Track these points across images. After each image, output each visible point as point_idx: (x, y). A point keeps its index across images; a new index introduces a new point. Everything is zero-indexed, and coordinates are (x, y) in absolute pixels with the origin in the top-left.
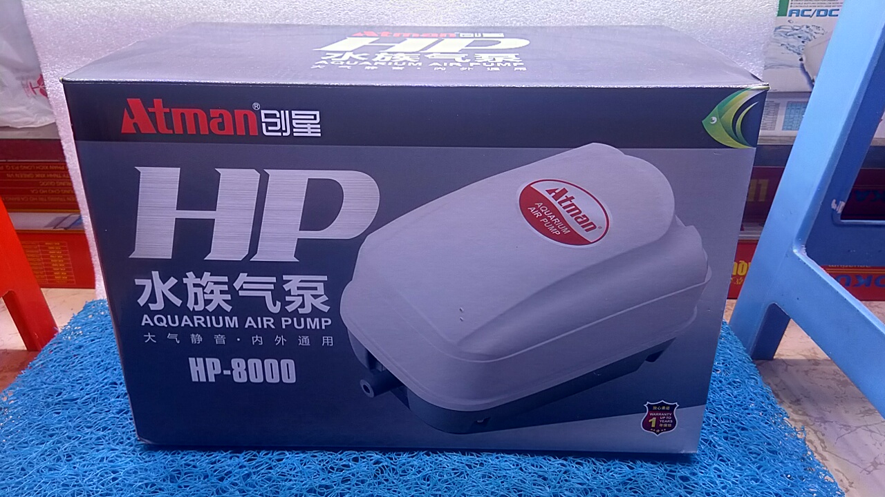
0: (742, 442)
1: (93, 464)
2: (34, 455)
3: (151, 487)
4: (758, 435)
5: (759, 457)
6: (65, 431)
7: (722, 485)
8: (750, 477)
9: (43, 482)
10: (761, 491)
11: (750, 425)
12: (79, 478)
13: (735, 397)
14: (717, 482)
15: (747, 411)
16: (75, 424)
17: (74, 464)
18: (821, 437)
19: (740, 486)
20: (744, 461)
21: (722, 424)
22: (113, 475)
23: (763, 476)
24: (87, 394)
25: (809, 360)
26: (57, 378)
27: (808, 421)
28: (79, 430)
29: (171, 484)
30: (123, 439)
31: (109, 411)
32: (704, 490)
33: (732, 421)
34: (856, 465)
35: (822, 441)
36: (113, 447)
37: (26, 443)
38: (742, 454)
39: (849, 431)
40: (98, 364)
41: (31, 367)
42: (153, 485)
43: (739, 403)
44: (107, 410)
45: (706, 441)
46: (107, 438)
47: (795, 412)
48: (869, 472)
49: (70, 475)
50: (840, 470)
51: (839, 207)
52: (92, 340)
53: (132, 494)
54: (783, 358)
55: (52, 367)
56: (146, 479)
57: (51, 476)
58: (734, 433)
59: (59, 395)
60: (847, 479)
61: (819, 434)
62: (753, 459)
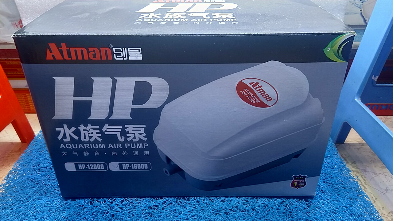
0: (331, 184)
1: (56, 197)
2: (31, 192)
3: (82, 207)
4: (338, 180)
5: (338, 190)
6: (43, 182)
7: (323, 203)
8: (335, 199)
9: (36, 205)
10: (339, 205)
11: (335, 176)
12: (51, 203)
13: (328, 163)
14: (320, 202)
15: (333, 170)
16: (48, 178)
17: (48, 197)
19: (330, 203)
20: (332, 192)
21: (323, 176)
23: (340, 199)
24: (51, 165)
25: (360, 144)
26: (37, 157)
27: (358, 171)
28: (49, 181)
29: (91, 205)
32: (315, 206)
33: (327, 174)
34: (378, 190)
35: (365, 180)
37: (27, 187)
38: (331, 189)
39: (376, 175)
43: (330, 166)
47: (353, 167)
48: (384, 194)
49: (47, 202)
50: (372, 193)
51: (376, 79)
53: (74, 210)
54: (348, 142)
55: (35, 152)
56: (80, 203)
57: (39, 202)
58: (328, 180)
59: (39, 165)
60: (375, 197)
61: (363, 177)
62: (336, 191)
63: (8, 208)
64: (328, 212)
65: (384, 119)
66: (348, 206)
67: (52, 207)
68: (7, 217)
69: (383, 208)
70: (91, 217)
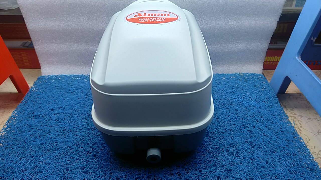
0: (272, 128)
1: (48, 140)
2: (28, 136)
3: (69, 148)
4: (277, 125)
5: (278, 134)
6: (37, 127)
7: (264, 144)
8: (274, 141)
9: (32, 146)
10: (277, 146)
11: (275, 122)
12: (44, 145)
13: (270, 111)
14: (262, 143)
15: (274, 117)
16: (41, 124)
17: (42, 139)
18: (300, 123)
19: (270, 145)
20: (272, 135)
21: (265, 122)
22: (56, 144)
23: (279, 141)
24: (43, 113)
25: (298, 94)
26: (32, 107)
27: (296, 117)
28: (42, 127)
29: (77, 147)
30: (58, 130)
31: (52, 120)
32: (258, 147)
33: (269, 121)
34: (312, 133)
35: (301, 124)
36: (55, 133)
37: (24, 131)
38: (271, 133)
39: (310, 121)
40: (46, 102)
41: (21, 102)
42: (70, 147)
43: (271, 113)
44: (51, 119)
45: (259, 128)
46: (52, 130)
47: (292, 113)
48: (316, 136)
49: (41, 143)
50: (306, 135)
51: (314, 40)
52: (43, 92)
53: (63, 150)
54: (288, 93)
55: (29, 102)
56: (67, 145)
57: (34, 144)
58: (269, 125)
59: (33, 113)
60: (308, 138)
61: (300, 122)
62: (276, 135)
63: (9, 148)
64: (269, 152)
65: (319, 73)
66: (285, 147)
67: (44, 148)
68: (9, 156)
69: (315, 147)
70: (77, 156)
